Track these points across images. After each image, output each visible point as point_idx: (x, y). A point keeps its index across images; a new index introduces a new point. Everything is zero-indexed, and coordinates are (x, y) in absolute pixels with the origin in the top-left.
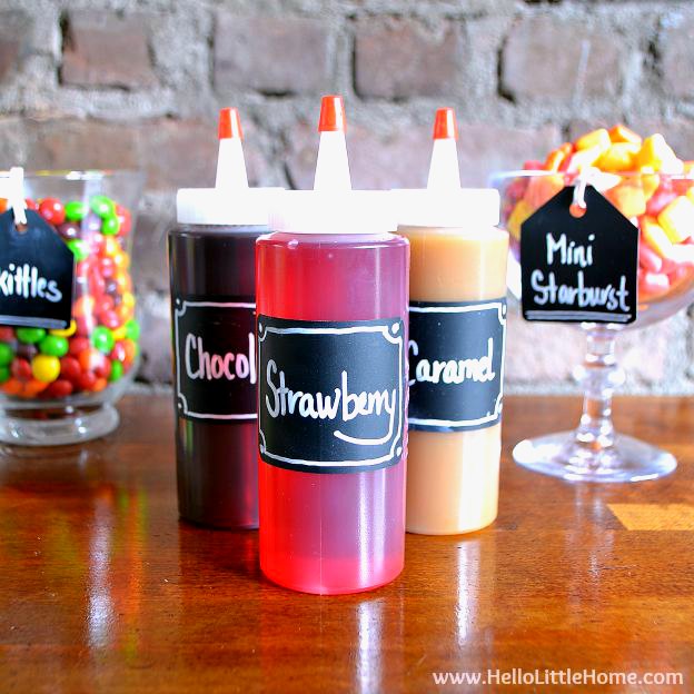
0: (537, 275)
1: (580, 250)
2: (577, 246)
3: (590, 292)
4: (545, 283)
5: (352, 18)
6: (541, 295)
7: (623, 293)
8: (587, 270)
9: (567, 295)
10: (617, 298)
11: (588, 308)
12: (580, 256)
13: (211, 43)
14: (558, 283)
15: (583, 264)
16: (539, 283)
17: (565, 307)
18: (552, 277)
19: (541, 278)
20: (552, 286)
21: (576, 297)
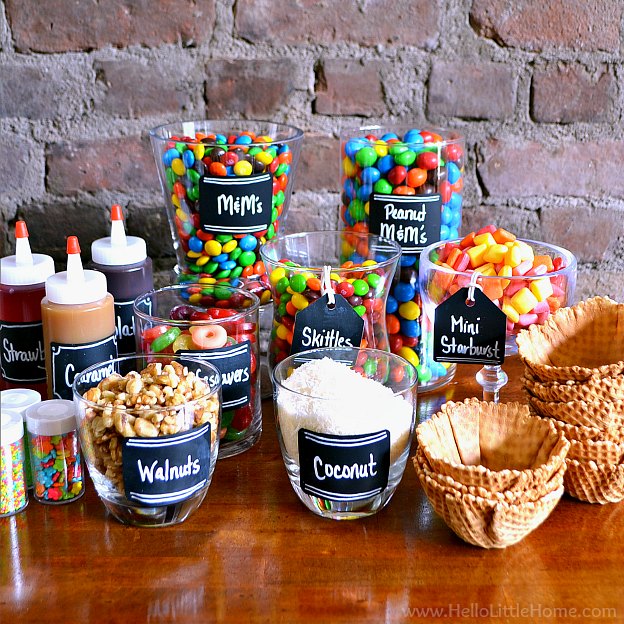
0: (445, 338)
1: (472, 326)
2: (469, 323)
3: (477, 349)
4: (450, 342)
5: (532, 63)
6: (446, 349)
7: (496, 350)
8: (474, 337)
9: (462, 349)
10: (493, 352)
11: (475, 356)
12: (472, 329)
13: (427, 83)
14: (457, 343)
15: (473, 333)
16: (445, 343)
17: (461, 355)
18: (453, 339)
19: (447, 339)
20: (454, 345)
21: (468, 350)
